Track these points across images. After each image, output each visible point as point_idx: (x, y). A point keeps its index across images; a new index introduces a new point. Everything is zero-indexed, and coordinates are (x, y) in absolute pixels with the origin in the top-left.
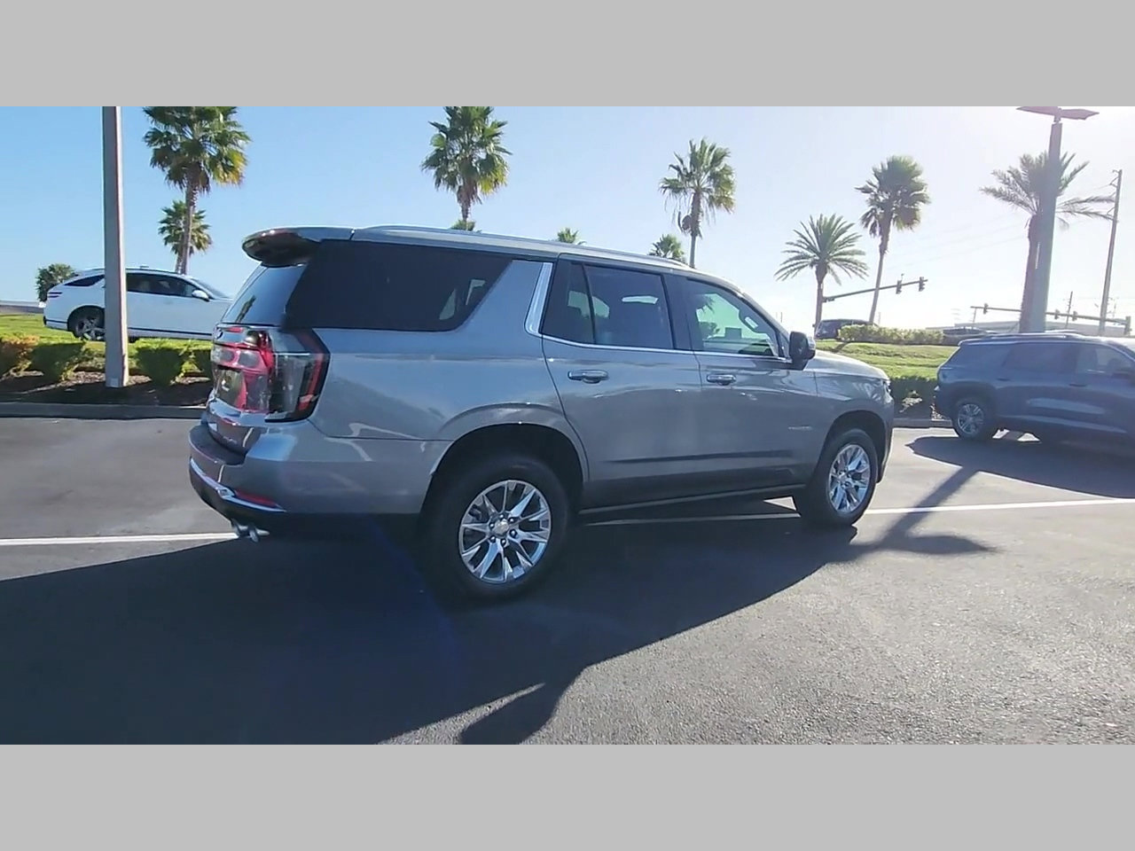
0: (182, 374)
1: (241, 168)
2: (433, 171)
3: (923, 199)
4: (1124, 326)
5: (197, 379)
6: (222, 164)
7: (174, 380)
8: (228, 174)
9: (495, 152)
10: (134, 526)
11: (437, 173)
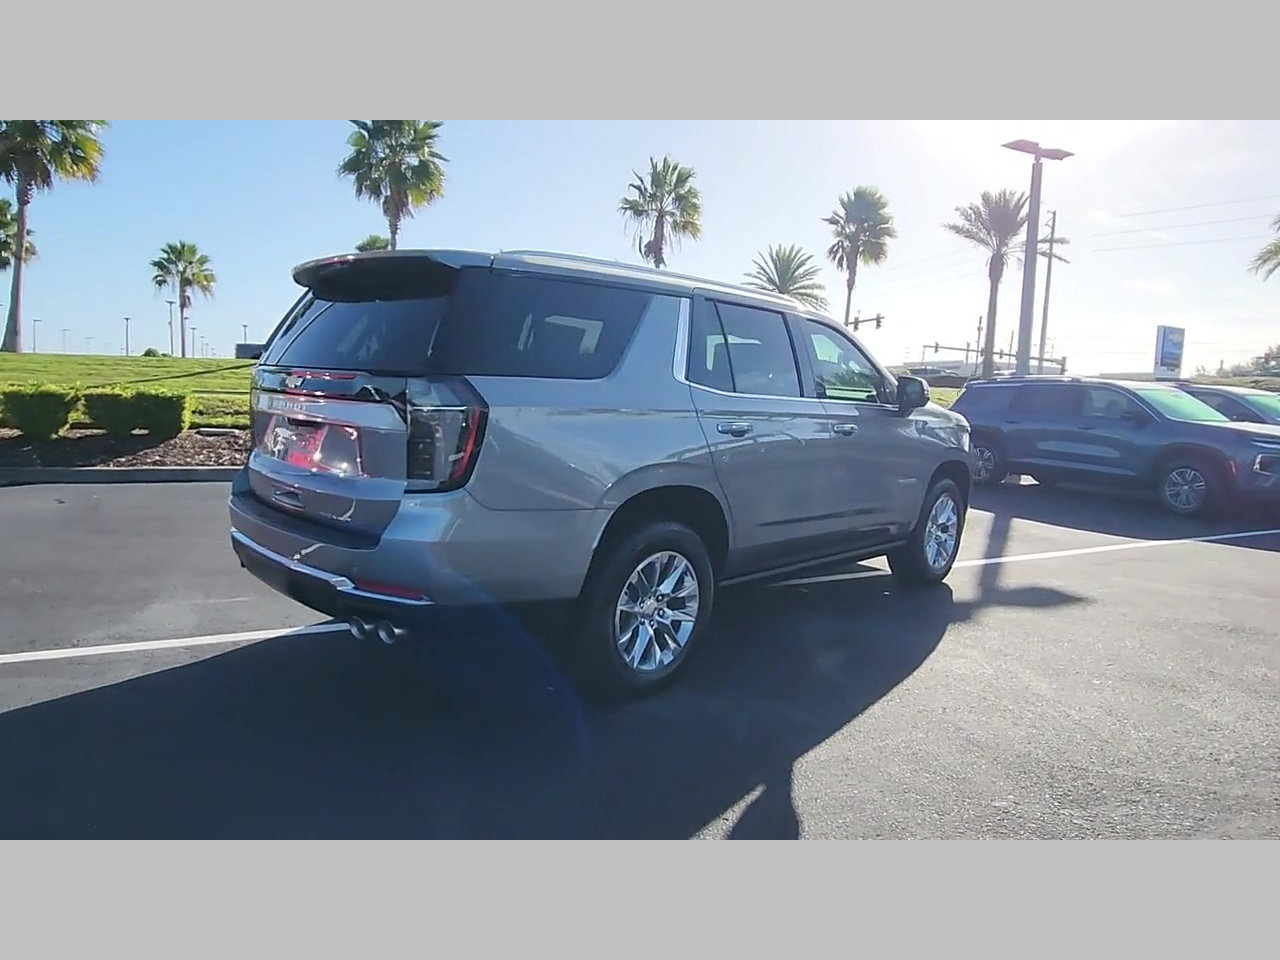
0: (68, 426)
1: (96, 159)
2: (353, 177)
3: (889, 233)
4: (1060, 366)
5: (88, 432)
6: (70, 153)
7: (56, 433)
8: (77, 165)
9: (431, 159)
10: (122, 628)
11: (358, 178)
